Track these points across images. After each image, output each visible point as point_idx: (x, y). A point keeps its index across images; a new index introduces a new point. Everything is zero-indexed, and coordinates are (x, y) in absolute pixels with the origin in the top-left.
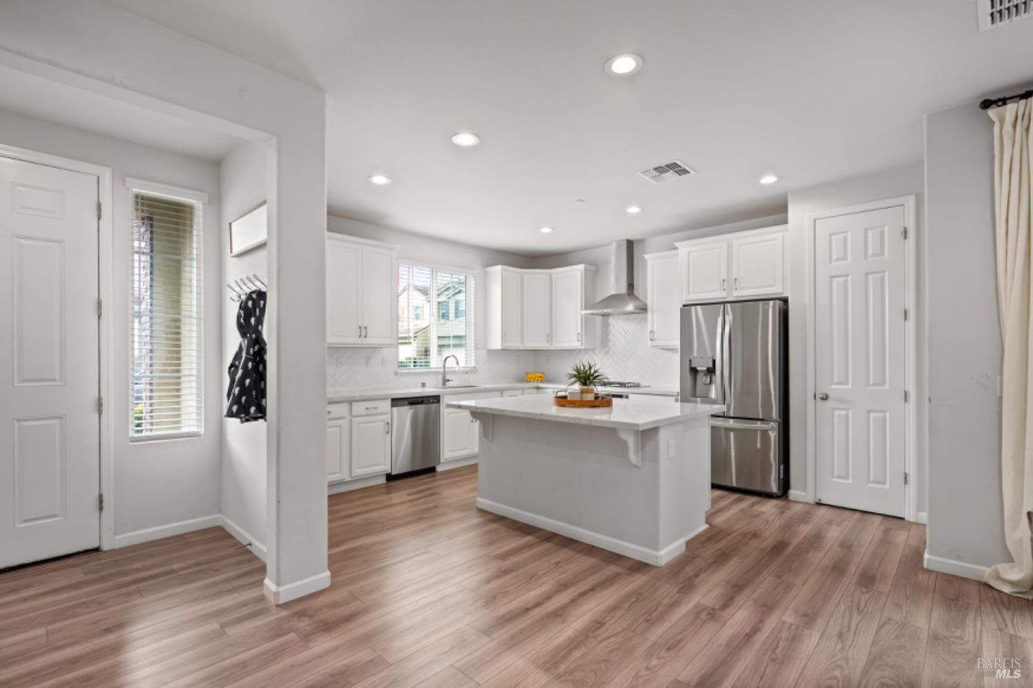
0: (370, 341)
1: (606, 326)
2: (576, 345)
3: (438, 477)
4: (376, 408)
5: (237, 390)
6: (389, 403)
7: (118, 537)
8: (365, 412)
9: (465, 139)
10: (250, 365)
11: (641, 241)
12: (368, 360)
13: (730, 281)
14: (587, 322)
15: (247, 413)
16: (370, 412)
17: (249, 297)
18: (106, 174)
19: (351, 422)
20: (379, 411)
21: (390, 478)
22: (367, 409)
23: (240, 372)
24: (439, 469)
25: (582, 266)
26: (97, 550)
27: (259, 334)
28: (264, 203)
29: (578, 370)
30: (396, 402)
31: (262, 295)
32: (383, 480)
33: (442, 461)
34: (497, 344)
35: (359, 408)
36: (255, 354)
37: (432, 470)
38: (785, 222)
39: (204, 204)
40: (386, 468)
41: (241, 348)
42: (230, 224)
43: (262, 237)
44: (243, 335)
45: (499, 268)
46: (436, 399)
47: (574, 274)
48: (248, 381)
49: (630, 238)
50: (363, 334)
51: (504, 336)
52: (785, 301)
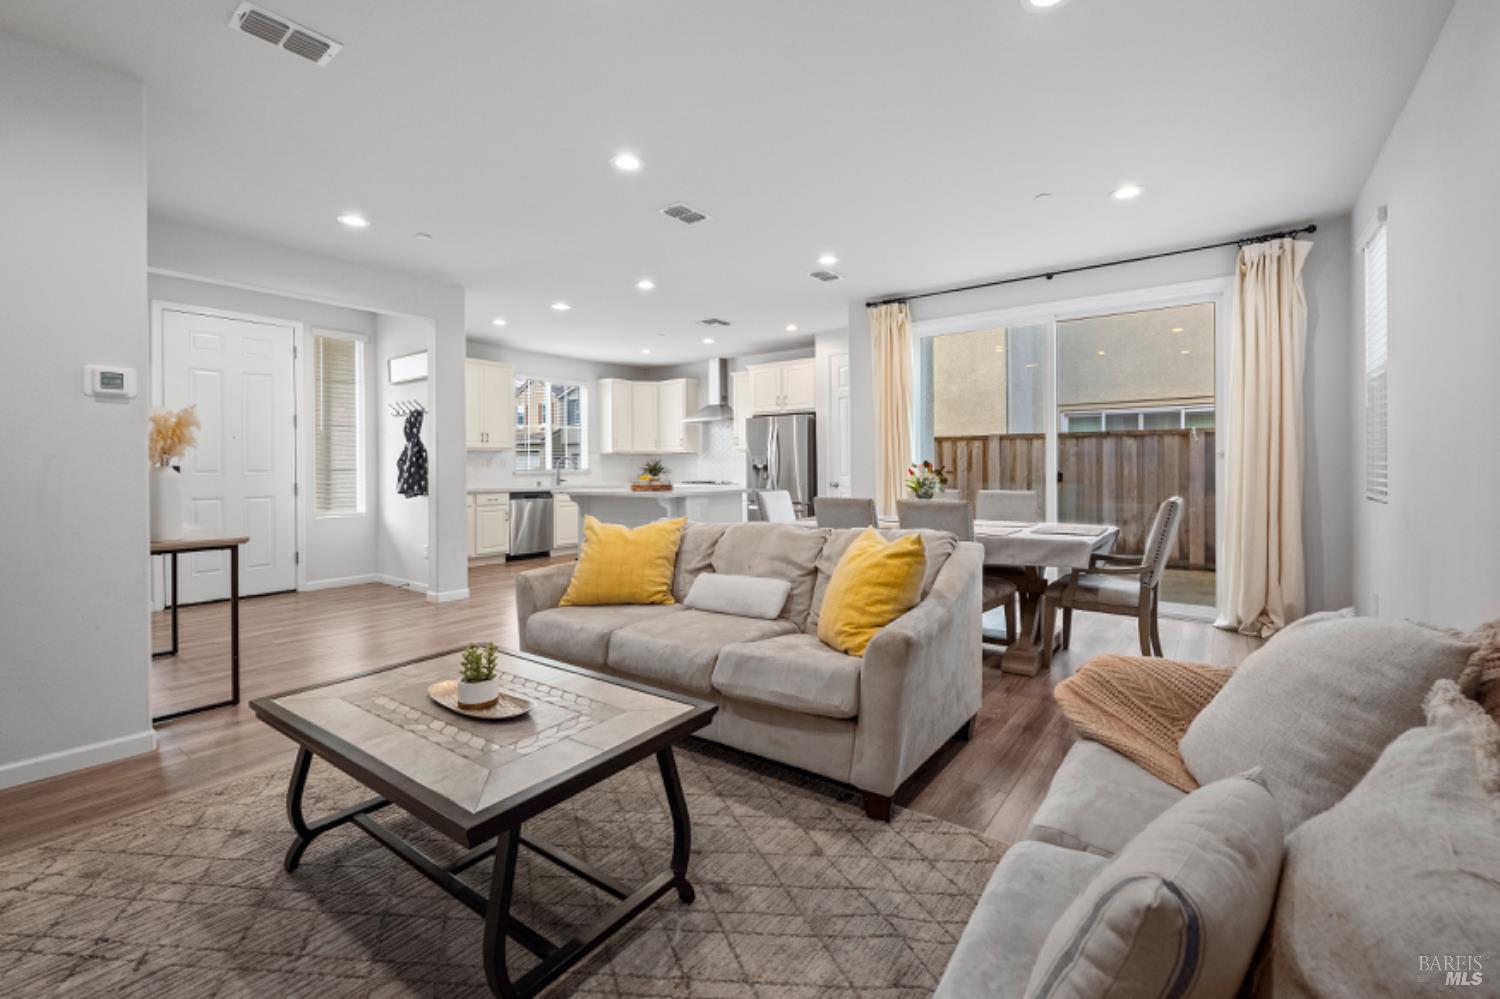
0: (491, 445)
1: (707, 432)
2: (681, 449)
3: (551, 561)
4: (496, 500)
5: (406, 475)
6: (507, 496)
7: (309, 583)
8: (487, 502)
9: (561, 307)
10: (414, 459)
11: (733, 359)
12: (489, 462)
13: (782, 399)
14: (690, 429)
15: (413, 490)
16: (492, 502)
17: (412, 414)
18: (299, 326)
19: (476, 511)
20: (499, 502)
21: (510, 558)
22: (490, 500)
23: (408, 463)
24: (553, 554)
25: (683, 381)
26: (294, 591)
27: (418, 438)
28: (425, 351)
29: (648, 465)
30: (514, 495)
31: (419, 414)
32: (503, 560)
33: (555, 547)
34: (608, 448)
35: (482, 499)
36: (418, 452)
37: (545, 555)
38: (812, 355)
39: (365, 344)
40: (505, 548)
41: (406, 449)
42: (389, 362)
43: (424, 373)
44: (409, 440)
45: (609, 381)
46: (548, 495)
47: (676, 388)
48: (413, 470)
49: (724, 357)
50: (485, 440)
51: (615, 441)
52: (814, 414)
